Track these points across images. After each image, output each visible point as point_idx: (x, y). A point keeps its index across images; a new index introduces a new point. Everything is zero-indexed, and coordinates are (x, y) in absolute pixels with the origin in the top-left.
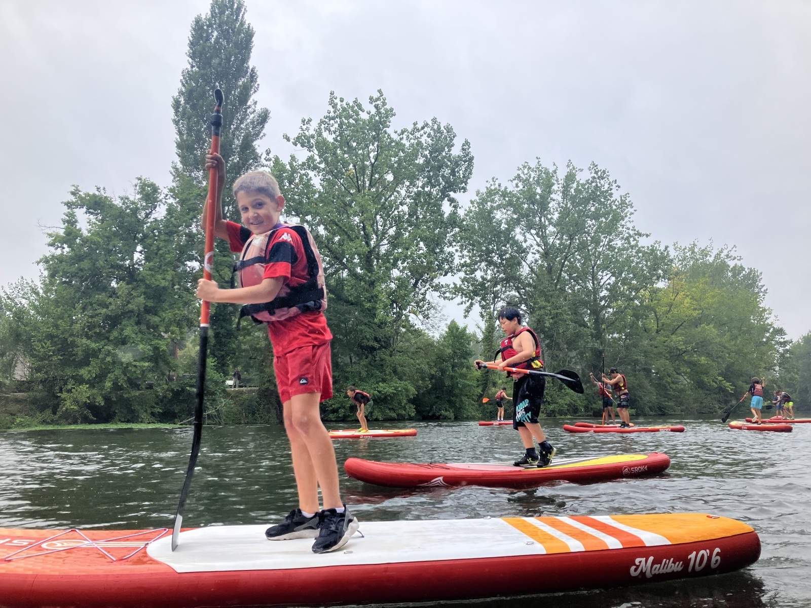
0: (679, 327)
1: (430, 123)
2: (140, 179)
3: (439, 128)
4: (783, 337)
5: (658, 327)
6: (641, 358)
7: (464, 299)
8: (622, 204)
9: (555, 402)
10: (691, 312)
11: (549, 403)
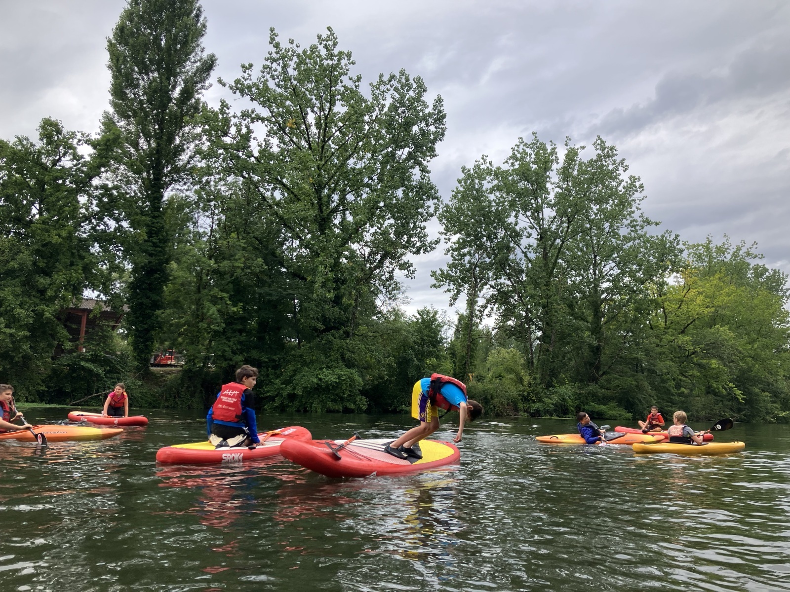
0: (688, 325)
1: (398, 75)
3: (407, 80)
5: (665, 324)
7: (452, 286)
8: (630, 188)
9: (540, 401)
10: (702, 309)
11: (534, 402)
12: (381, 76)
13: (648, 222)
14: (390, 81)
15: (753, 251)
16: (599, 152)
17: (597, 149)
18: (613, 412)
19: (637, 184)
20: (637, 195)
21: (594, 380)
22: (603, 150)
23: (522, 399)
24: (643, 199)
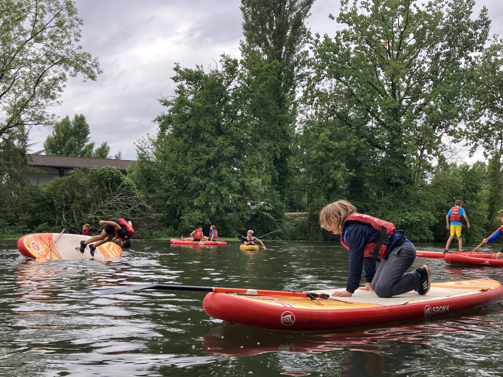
2: (223, 56)
7: (469, 141)
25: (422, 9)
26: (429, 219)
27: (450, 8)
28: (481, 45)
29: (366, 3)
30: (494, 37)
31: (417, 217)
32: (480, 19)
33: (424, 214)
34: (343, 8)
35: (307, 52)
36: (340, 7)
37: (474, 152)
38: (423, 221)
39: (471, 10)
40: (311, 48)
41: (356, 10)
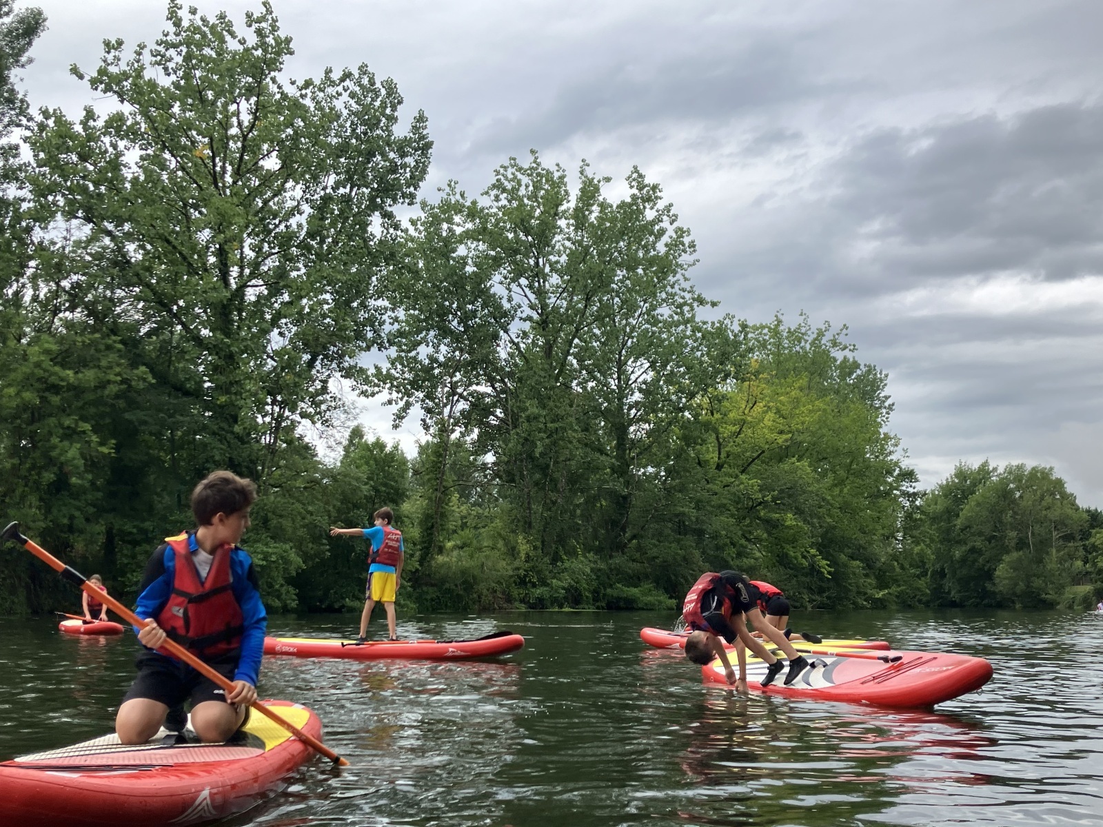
0: (754, 460)
1: (356, 73)
3: (372, 83)
4: (913, 484)
5: (719, 458)
6: (689, 510)
7: (395, 395)
8: (676, 245)
9: (544, 583)
10: (774, 436)
11: (534, 585)
12: (328, 71)
13: (701, 301)
14: (342, 80)
15: (841, 339)
16: (635, 191)
17: (632, 187)
18: (650, 598)
19: (686, 240)
20: (685, 259)
21: (621, 547)
22: (640, 189)
23: (515, 582)
24: (694, 264)
25: (291, 91)
26: (287, 561)
27: (352, 102)
28: (412, 189)
29: (163, 56)
30: (449, 185)
31: (259, 556)
32: (411, 135)
33: (275, 549)
34: (110, 57)
35: (17, 147)
36: (103, 54)
37: (403, 417)
38: (273, 565)
39: (396, 114)
40: (26, 140)
41: (142, 68)
